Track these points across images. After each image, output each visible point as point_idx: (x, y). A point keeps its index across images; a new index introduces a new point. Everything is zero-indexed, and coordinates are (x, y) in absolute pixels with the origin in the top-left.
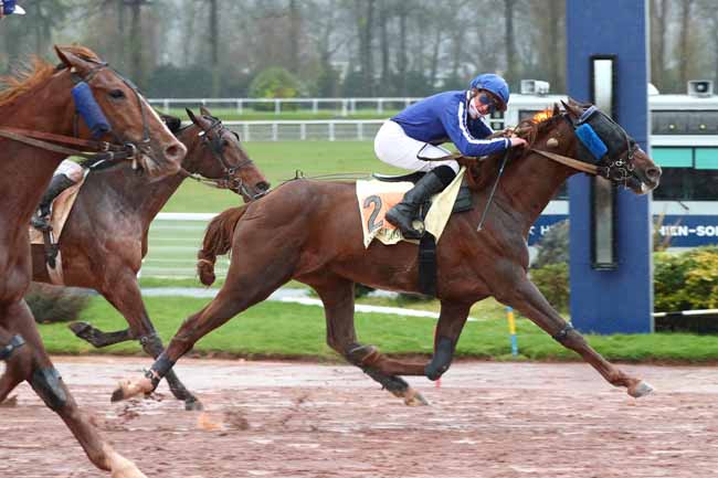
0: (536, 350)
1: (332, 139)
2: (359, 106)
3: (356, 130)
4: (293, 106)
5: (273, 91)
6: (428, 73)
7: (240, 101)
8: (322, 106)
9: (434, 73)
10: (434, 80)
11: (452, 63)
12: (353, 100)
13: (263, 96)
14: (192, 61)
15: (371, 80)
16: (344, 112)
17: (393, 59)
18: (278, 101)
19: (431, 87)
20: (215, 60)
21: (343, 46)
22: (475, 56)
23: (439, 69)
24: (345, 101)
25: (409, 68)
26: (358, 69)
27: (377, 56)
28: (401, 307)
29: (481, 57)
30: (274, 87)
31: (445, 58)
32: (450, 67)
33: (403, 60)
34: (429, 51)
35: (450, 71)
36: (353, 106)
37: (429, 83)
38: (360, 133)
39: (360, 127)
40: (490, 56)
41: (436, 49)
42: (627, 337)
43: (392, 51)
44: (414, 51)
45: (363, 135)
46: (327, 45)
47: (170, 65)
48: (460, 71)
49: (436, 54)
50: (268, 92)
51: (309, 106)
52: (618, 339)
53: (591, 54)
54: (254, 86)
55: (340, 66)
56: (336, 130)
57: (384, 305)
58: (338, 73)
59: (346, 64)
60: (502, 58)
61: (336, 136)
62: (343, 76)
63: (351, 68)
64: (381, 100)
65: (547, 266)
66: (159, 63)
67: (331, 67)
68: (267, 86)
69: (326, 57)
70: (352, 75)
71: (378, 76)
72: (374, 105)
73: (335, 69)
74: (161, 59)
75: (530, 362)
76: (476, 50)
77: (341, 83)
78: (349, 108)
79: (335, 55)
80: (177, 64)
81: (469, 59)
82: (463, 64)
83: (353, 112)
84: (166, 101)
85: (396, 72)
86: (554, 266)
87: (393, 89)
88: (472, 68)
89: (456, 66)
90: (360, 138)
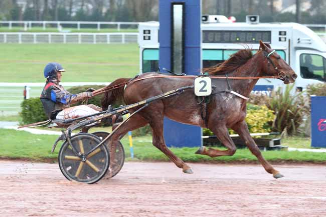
0: (143, 155)
1: (20, 42)
2: (33, 25)
3: (33, 38)
6: (68, 8)
8: (13, 25)
9: (71, 9)
10: (71, 12)
11: (80, 4)
12: (30, 22)
15: (38, 12)
16: (26, 28)
17: (50, 1)
19: (70, 16)
23: (74, 6)
24: (26, 23)
26: (32, 6)
32: (79, 6)
35: (79, 8)
36: (30, 25)
37: (68, 14)
38: (35, 39)
42: (190, 149)
48: (84, 8)
51: (7, 25)
52: (185, 150)
53: (172, 2)
55: (22, 5)
56: (22, 37)
58: (21, 8)
61: (22, 41)
62: (23, 9)
63: (27, 5)
64: (44, 22)
67: (17, 5)
70: (28, 9)
71: (42, 10)
72: (41, 25)
73: (20, 6)
75: (141, 161)
77: (23, 13)
78: (28, 26)
83: (30, 28)
85: (51, 7)
87: (50, 17)
88: (90, 6)
89: (83, 5)
90: (35, 42)
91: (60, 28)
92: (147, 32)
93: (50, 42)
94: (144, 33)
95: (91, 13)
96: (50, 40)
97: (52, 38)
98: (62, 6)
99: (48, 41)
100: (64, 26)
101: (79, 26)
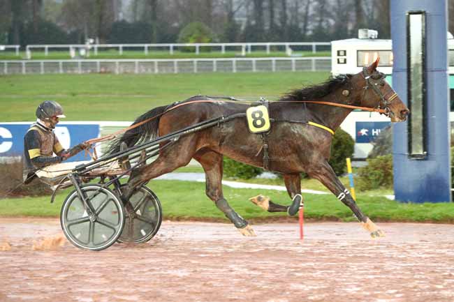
1: (235, 71)
2: (253, 48)
3: (251, 65)
4: (208, 49)
5: (194, 38)
6: (301, 25)
7: (171, 45)
8: (228, 48)
9: (305, 26)
10: (306, 30)
11: (318, 19)
12: (250, 44)
13: (188, 42)
14: (138, 18)
15: (262, 31)
16: (243, 53)
17: (277, 16)
18: (197, 45)
19: (304, 35)
20: (154, 18)
21: (243, 7)
22: (334, 14)
23: (309, 23)
24: (244, 45)
25: (288, 22)
26: (253, 22)
27: (266, 13)
28: (279, 185)
29: (338, 13)
30: (194, 35)
31: (313, 15)
32: (317, 21)
33: (284, 17)
34: (302, 10)
35: (317, 24)
36: (249, 48)
37: (302, 32)
38: (254, 67)
39: (254, 63)
40: (345, 13)
41: (307, 8)
42: (433, 205)
43: (277, 10)
44: (291, 10)
45: (257, 68)
46: (231, 6)
47: (124, 21)
48: (324, 24)
49: (307, 13)
50: (191, 39)
51: (219, 49)
52: (427, 206)
54: (181, 35)
55: (241, 21)
56: (237, 65)
57: (267, 184)
58: (240, 26)
59: (245, 19)
60: (353, 14)
61: (238, 69)
62: (243, 28)
63: (248, 22)
64: (268, 44)
65: (378, 157)
66: (116, 19)
67: (235, 21)
68: (191, 36)
69: (231, 14)
70: (249, 27)
71: (267, 28)
72: (264, 48)
73: (238, 23)
74: (118, 16)
76: (334, 9)
77: (242, 33)
78: (247, 50)
79: (237, 14)
80: (129, 20)
81: (329, 15)
82: (325, 19)
83: (250, 52)
84: (121, 46)
85: (279, 24)
86: (384, 156)
87: (277, 36)
88: (332, 22)
89: (321, 21)
90: (254, 70)
91: (289, 52)
92: (342, 53)
93: (274, 70)
94: (339, 55)
95: (332, 31)
96: (274, 67)
97: (277, 65)
98: (294, 23)
99: (271, 69)
100: (295, 49)
101: (314, 49)
